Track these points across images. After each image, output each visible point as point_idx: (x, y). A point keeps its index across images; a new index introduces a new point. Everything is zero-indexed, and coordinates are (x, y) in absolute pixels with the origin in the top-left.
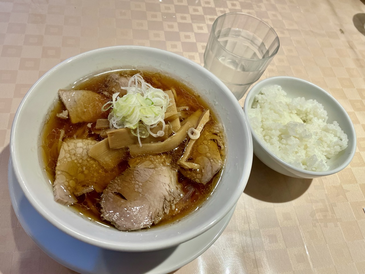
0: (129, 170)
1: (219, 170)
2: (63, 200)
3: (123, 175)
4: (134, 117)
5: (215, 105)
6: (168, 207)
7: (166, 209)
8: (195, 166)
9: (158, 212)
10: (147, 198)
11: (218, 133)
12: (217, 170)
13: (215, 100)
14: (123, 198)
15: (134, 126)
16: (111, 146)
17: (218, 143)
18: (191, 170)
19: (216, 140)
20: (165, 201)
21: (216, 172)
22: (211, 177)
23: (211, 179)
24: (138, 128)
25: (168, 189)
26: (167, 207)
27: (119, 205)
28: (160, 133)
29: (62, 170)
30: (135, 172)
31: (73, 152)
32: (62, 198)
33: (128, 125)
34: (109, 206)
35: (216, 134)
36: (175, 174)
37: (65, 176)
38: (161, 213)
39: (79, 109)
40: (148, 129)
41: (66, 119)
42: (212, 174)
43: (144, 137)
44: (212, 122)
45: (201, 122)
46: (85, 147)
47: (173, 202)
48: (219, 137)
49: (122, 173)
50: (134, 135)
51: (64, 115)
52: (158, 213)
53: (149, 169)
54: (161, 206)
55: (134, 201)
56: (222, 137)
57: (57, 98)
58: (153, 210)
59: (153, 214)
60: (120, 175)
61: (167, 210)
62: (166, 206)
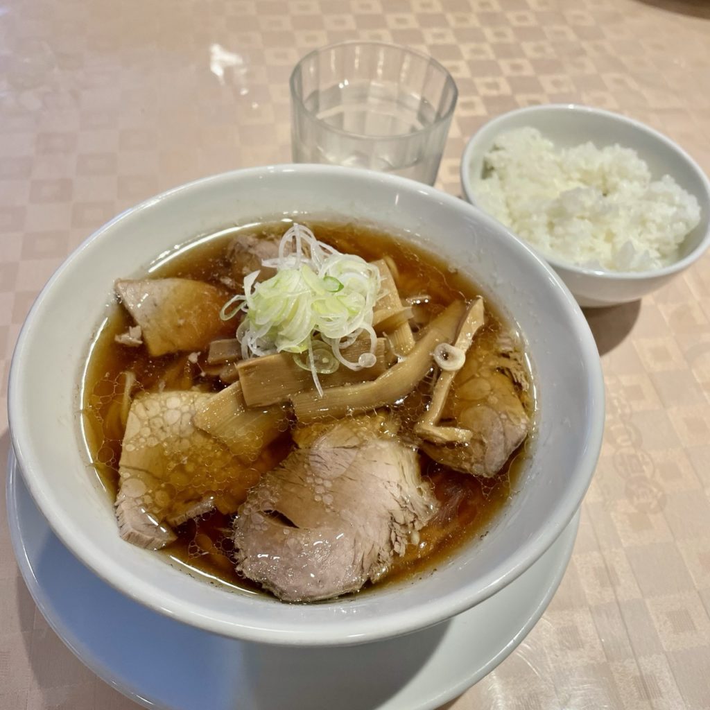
0: (297, 456)
1: (522, 440)
2: (141, 534)
3: (283, 467)
4: (299, 322)
5: (495, 285)
6: (401, 538)
7: (397, 543)
8: (461, 434)
9: (377, 551)
10: (348, 519)
11: (511, 352)
12: (518, 442)
13: (495, 274)
14: (289, 523)
15: (300, 345)
16: (248, 402)
17: (514, 376)
18: (451, 445)
19: (508, 370)
20: (393, 525)
21: (516, 445)
22: (504, 458)
23: (504, 463)
24: (310, 349)
25: (397, 494)
26: (398, 538)
27: (279, 541)
28: (366, 360)
29: (134, 465)
30: (311, 458)
31: (159, 422)
32: (140, 531)
33: (284, 346)
34: (254, 544)
35: (506, 355)
36: (411, 457)
37: (142, 480)
38: (386, 554)
39: (166, 322)
40: (336, 350)
41: (137, 346)
42: (505, 451)
43: (328, 372)
44: (492, 327)
45: (464, 328)
46: (186, 409)
47: (414, 526)
48: (515, 362)
49: (281, 464)
50: (304, 367)
51: (131, 337)
52: (379, 555)
53: (346, 450)
54: (385, 535)
55: (316, 528)
56: (520, 362)
57: (113, 300)
58: (365, 547)
59: (365, 557)
60: (275, 468)
61: (400, 545)
62: (396, 535)
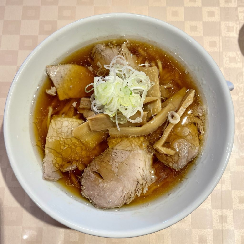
7: (138, 191)
9: (130, 194)
10: (122, 180)
11: (201, 116)
15: (112, 114)
16: (92, 129)
20: (138, 184)
22: (185, 164)
24: (117, 115)
25: (141, 171)
27: (97, 184)
28: (139, 120)
29: (50, 147)
30: (113, 153)
35: (198, 117)
36: (150, 158)
37: (53, 153)
38: (133, 195)
41: (54, 96)
43: (123, 123)
45: (183, 105)
47: (145, 185)
49: (101, 154)
50: (113, 121)
51: (52, 92)
54: (134, 189)
55: (110, 181)
59: (126, 195)
